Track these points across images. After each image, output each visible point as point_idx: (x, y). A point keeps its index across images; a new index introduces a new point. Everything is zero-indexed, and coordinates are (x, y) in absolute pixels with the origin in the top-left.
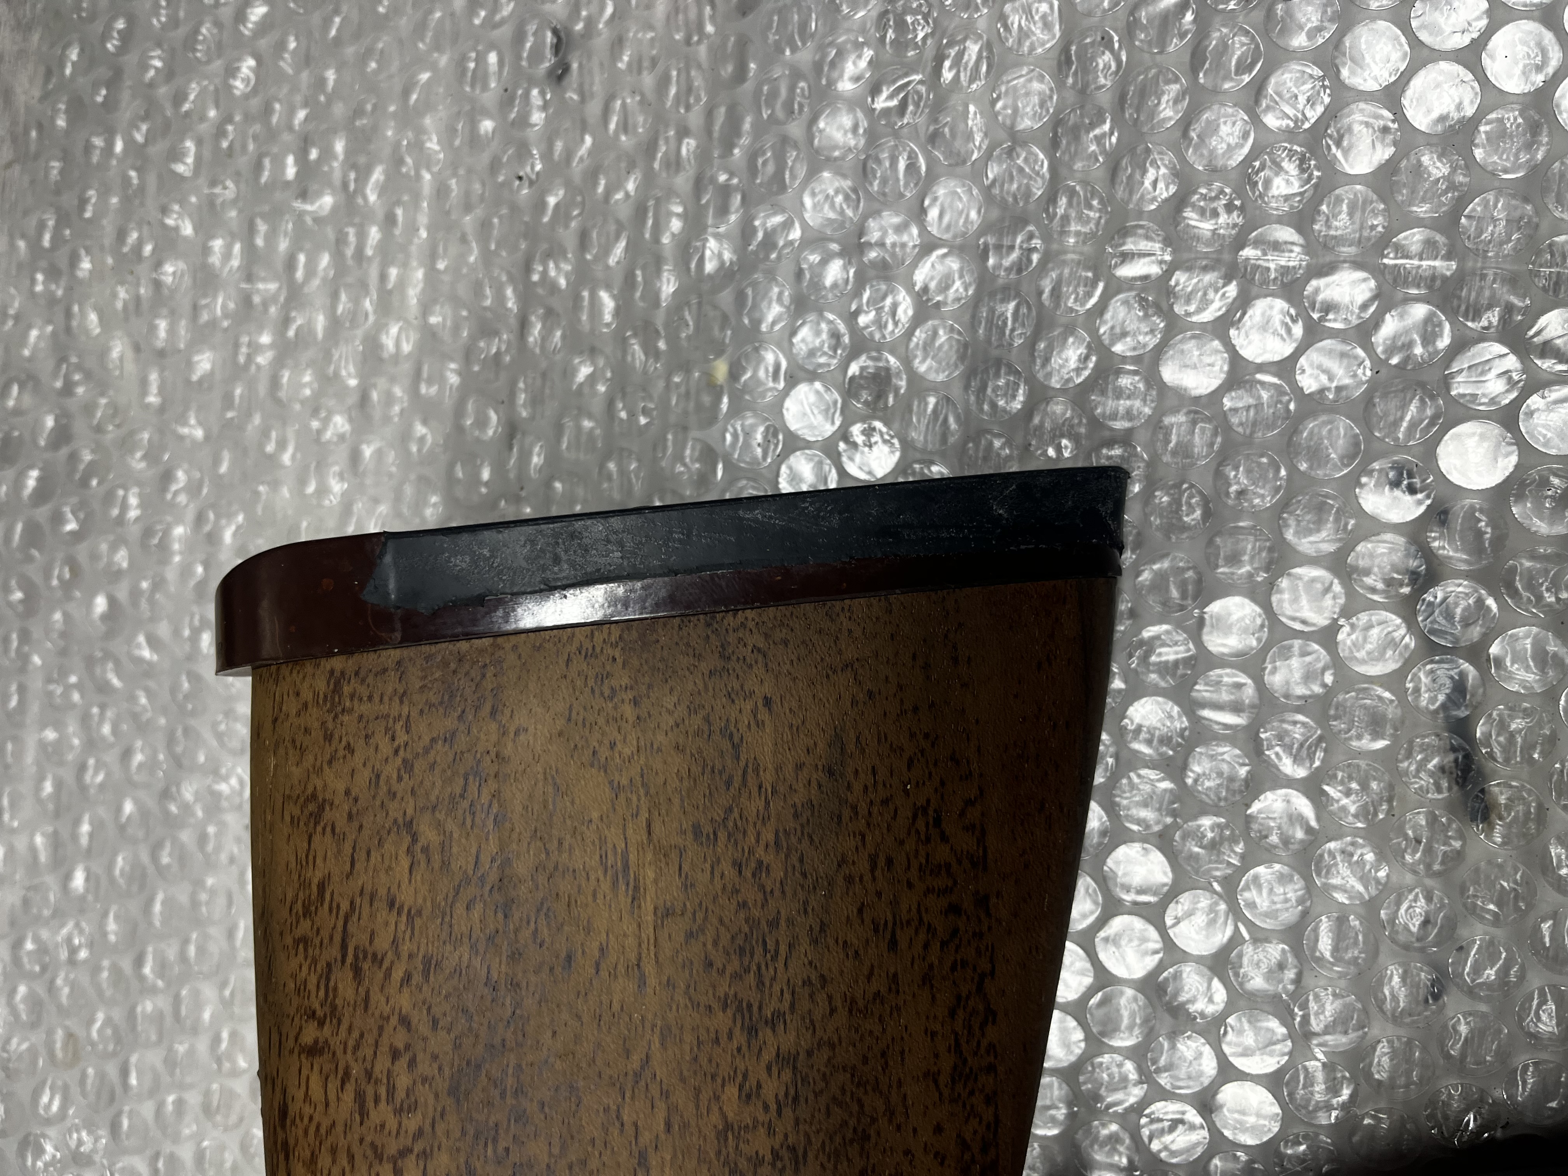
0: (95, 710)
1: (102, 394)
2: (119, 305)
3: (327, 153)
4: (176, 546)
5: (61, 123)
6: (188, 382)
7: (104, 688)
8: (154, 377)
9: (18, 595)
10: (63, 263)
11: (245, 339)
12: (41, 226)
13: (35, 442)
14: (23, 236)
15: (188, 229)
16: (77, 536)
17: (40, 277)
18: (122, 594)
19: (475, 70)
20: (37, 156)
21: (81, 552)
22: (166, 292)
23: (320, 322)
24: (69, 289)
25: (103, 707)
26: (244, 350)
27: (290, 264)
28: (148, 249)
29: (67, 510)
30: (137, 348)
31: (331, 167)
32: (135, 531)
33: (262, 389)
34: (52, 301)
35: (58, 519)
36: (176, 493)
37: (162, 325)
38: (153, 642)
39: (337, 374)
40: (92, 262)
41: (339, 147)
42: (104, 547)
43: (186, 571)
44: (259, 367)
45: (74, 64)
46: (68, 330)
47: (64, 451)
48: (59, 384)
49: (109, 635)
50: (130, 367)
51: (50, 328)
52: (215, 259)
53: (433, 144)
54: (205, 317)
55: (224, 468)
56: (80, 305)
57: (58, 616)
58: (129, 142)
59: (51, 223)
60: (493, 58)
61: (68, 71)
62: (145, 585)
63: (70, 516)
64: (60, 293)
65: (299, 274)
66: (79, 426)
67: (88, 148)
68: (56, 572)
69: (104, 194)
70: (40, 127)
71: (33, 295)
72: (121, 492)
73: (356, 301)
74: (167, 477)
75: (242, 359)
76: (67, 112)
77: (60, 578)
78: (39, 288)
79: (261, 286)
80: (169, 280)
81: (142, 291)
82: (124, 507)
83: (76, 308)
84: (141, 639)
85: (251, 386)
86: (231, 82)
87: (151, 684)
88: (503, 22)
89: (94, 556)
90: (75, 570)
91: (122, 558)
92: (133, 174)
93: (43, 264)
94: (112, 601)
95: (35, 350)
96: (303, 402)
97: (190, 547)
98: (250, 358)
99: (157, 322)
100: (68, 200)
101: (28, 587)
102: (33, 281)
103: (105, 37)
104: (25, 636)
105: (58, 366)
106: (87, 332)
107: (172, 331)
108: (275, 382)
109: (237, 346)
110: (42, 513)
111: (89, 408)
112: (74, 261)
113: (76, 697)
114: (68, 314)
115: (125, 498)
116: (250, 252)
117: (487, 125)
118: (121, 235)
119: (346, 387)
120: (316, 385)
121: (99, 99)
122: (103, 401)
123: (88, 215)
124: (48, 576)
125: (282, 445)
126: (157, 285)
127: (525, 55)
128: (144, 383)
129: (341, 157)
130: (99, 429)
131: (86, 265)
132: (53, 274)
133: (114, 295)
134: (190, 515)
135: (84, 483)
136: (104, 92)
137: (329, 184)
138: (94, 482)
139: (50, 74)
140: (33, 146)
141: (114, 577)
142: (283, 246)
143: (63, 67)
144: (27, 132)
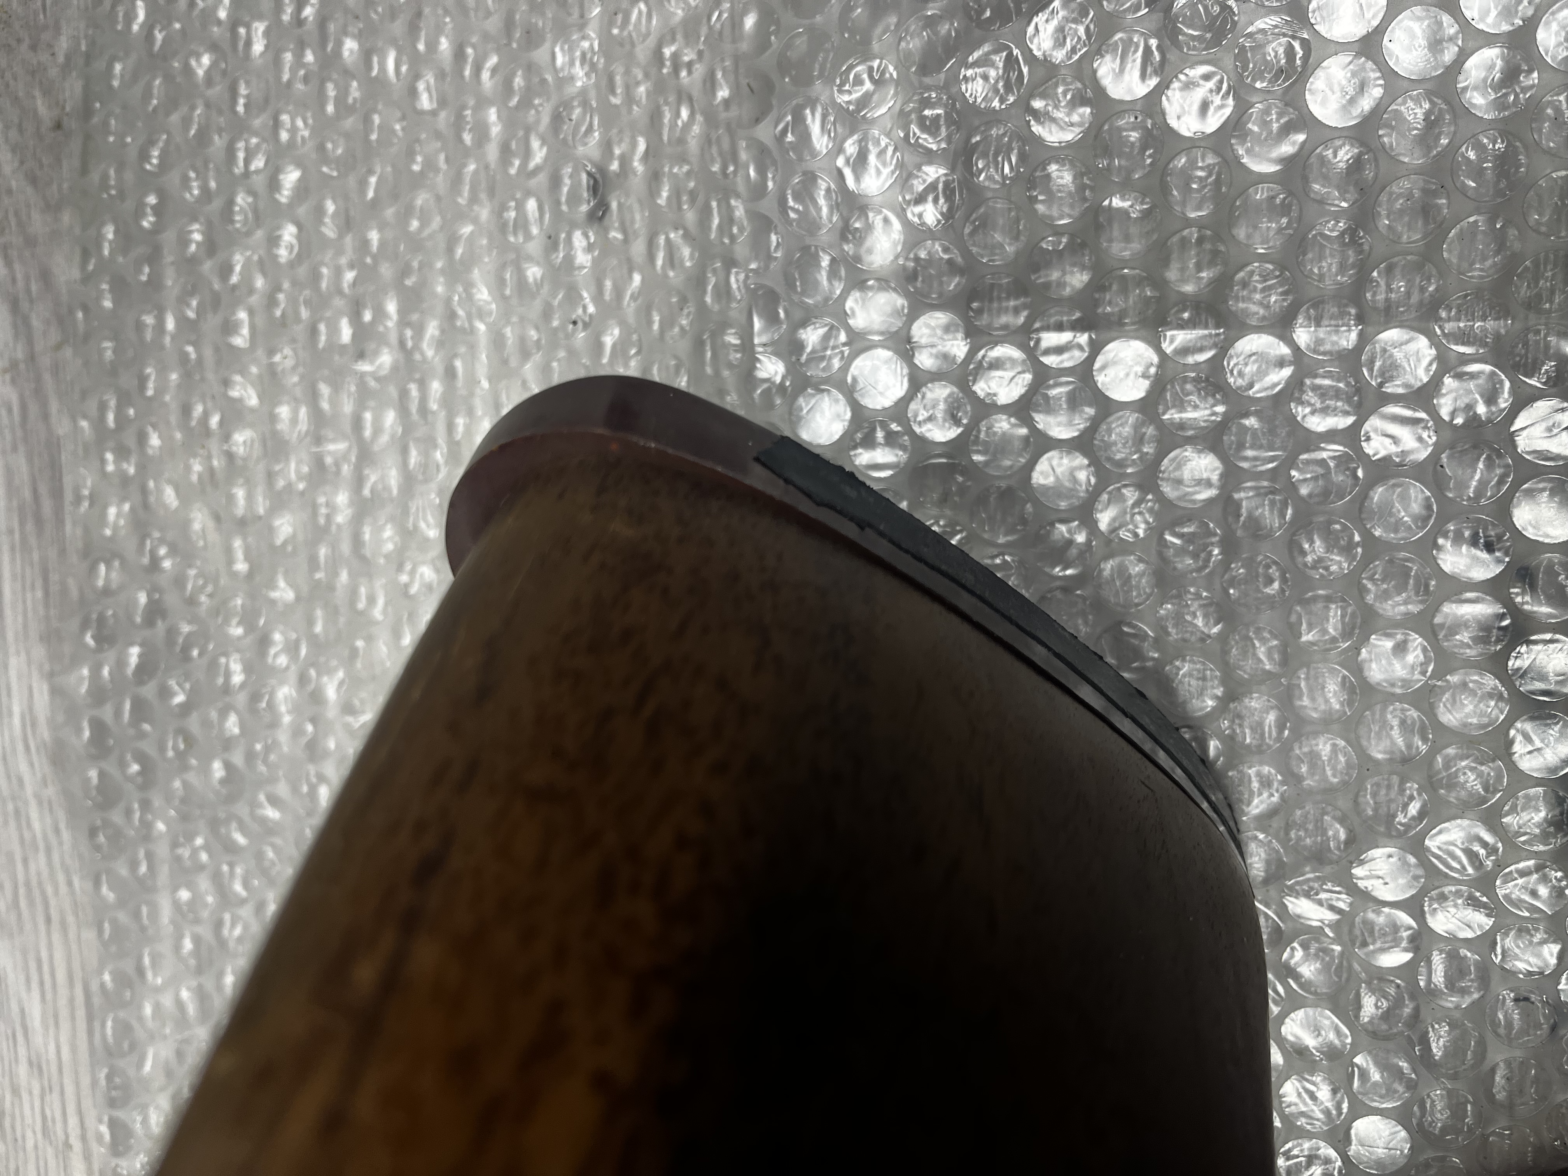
0: (225, 868)
1: (190, 566)
2: (194, 478)
3: (380, 313)
4: (283, 709)
5: (108, 304)
6: (272, 547)
7: (231, 848)
8: (237, 543)
9: (135, 768)
10: (130, 441)
11: (322, 500)
12: (103, 408)
13: (130, 618)
14: (85, 417)
15: (253, 401)
16: (186, 709)
17: (109, 456)
18: (238, 759)
19: (515, 219)
20: (87, 337)
21: (193, 723)
22: (240, 462)
23: (394, 479)
24: (142, 468)
25: (231, 865)
26: (323, 511)
27: (357, 423)
28: (214, 421)
29: (172, 683)
30: (217, 518)
31: (386, 327)
32: (241, 699)
33: (346, 547)
34: (125, 480)
35: (165, 693)
36: (276, 655)
37: (240, 493)
38: (274, 801)
39: (416, 527)
40: (160, 437)
41: (392, 307)
42: (214, 715)
43: (297, 731)
44: (339, 526)
45: (110, 242)
46: (146, 506)
47: (161, 626)
48: (146, 560)
49: (231, 799)
50: (213, 537)
51: (127, 507)
52: (283, 426)
53: (483, 294)
54: (281, 483)
55: (318, 628)
56: (155, 481)
57: (177, 784)
58: (182, 320)
59: (113, 403)
60: (531, 205)
61: (106, 252)
62: (258, 747)
63: (176, 688)
64: (132, 470)
65: (368, 433)
66: (171, 600)
67: (140, 327)
68: (170, 744)
69: (162, 371)
70: (86, 309)
71: (104, 474)
72: (223, 660)
73: (426, 454)
74: (264, 642)
75: (322, 521)
76: (111, 291)
77: (175, 748)
78: (110, 468)
79: (331, 447)
80: (241, 451)
81: (215, 463)
82: (228, 674)
83: (151, 484)
84: (262, 797)
85: (334, 547)
86: (275, 251)
87: (278, 841)
88: (538, 169)
89: (206, 724)
90: (189, 740)
91: (232, 725)
92: (190, 349)
93: (111, 444)
94: (228, 766)
95: (116, 528)
96: (387, 557)
97: (296, 709)
98: (329, 517)
99: (235, 491)
100: (127, 380)
101: (141, 758)
102: (103, 461)
103: (139, 213)
104: (146, 805)
105: (142, 544)
106: (165, 507)
107: (250, 497)
108: (357, 542)
109: (315, 507)
110: (149, 691)
111: (179, 581)
112: (142, 439)
113: (204, 857)
114: (144, 491)
115: (227, 665)
116: (317, 414)
117: (533, 272)
118: (186, 410)
119: (427, 540)
120: (397, 539)
121: (144, 278)
122: (192, 572)
123: (150, 393)
124: (162, 749)
125: (371, 600)
126: (230, 456)
127: (563, 199)
128: (229, 551)
129: (395, 317)
130: (192, 601)
131: (155, 441)
132: (122, 453)
133: (188, 469)
134: (293, 675)
135: (186, 657)
136: (147, 270)
137: (387, 344)
138: (195, 653)
139: (86, 255)
140: (81, 327)
141: (228, 744)
142: (348, 408)
143: (99, 247)
144: (71, 312)
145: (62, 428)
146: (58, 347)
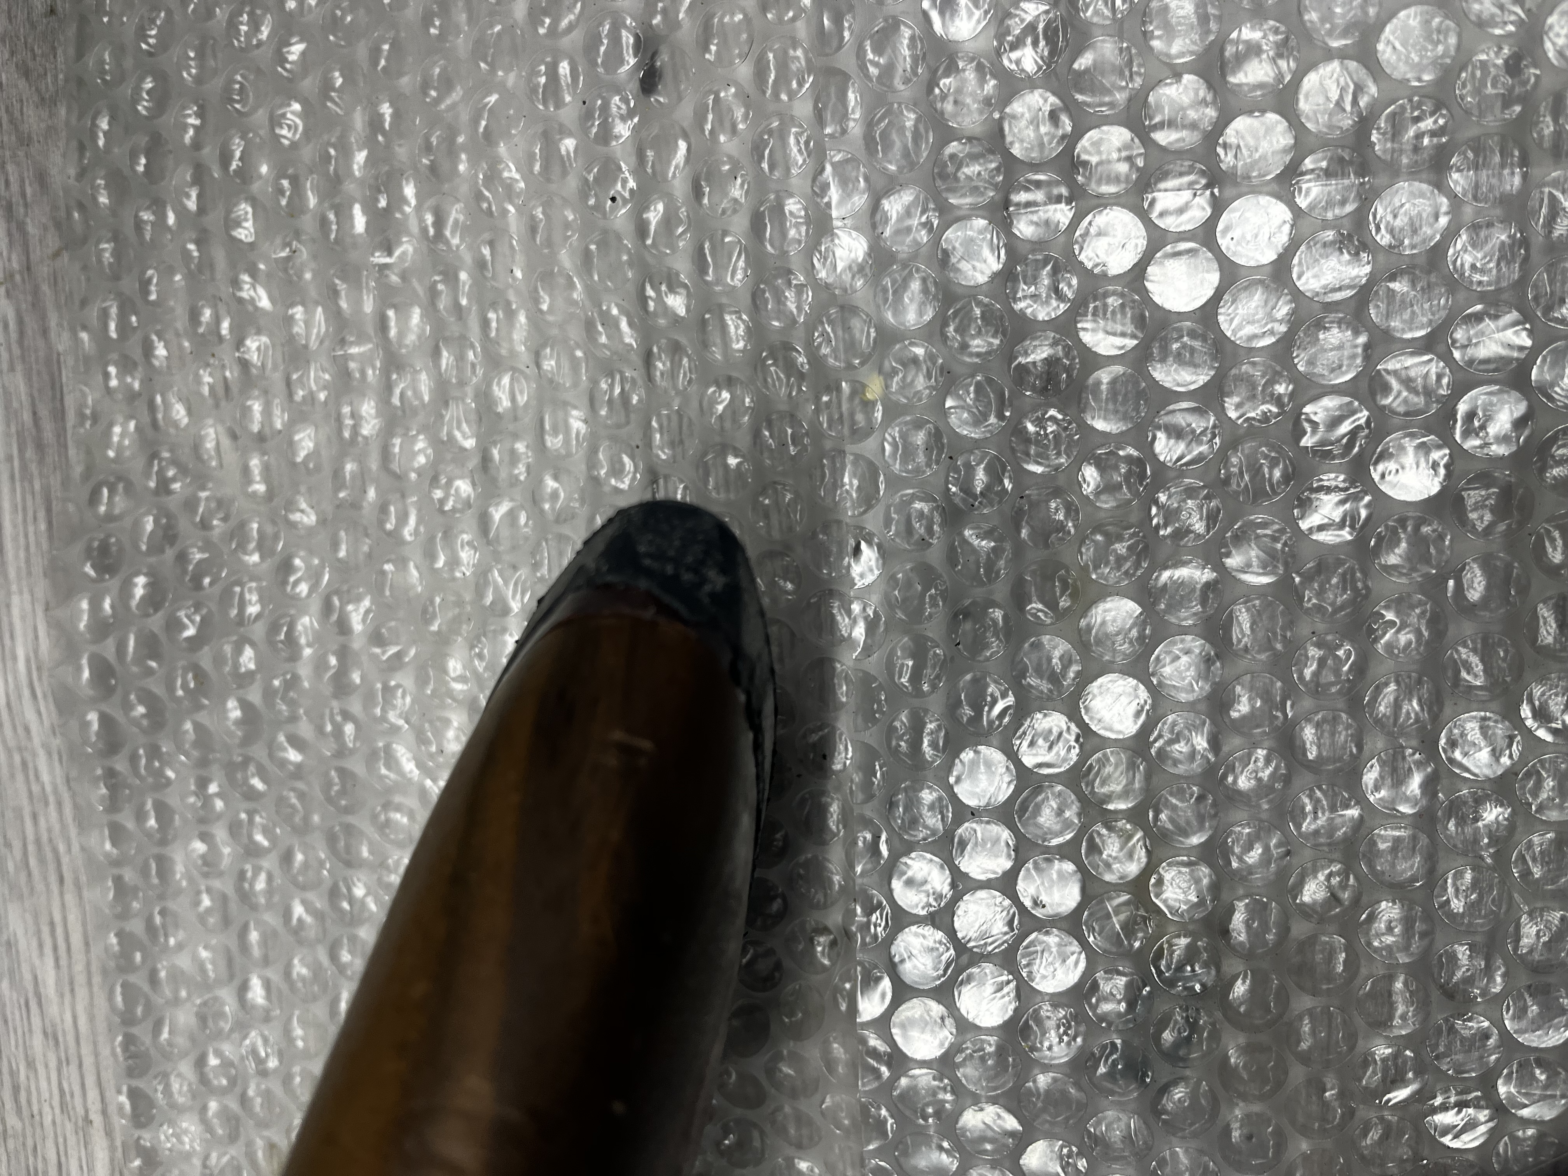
0: (244, 817)
1: (203, 488)
2: (206, 390)
3: (397, 199)
4: (303, 641)
5: (103, 200)
6: (293, 464)
7: (248, 795)
8: (255, 463)
9: (141, 710)
10: (137, 354)
11: (346, 410)
12: (104, 315)
13: (137, 547)
14: (85, 328)
15: (265, 303)
16: (197, 643)
17: (112, 370)
18: (255, 696)
19: (546, 84)
20: (85, 240)
21: (205, 658)
22: (254, 371)
23: (425, 385)
24: (147, 381)
25: (251, 814)
26: (347, 422)
27: (381, 323)
28: (225, 325)
29: (182, 614)
30: (232, 434)
31: (404, 213)
32: (259, 631)
33: (374, 462)
34: (130, 396)
35: (174, 625)
36: (296, 583)
37: (256, 406)
38: (296, 742)
39: (451, 437)
40: (166, 347)
41: (410, 191)
42: (228, 649)
43: (320, 664)
44: (365, 438)
45: (105, 133)
46: (155, 424)
47: (170, 553)
48: (152, 484)
49: (247, 741)
50: (229, 455)
51: (132, 425)
52: (299, 329)
53: (511, 173)
54: (300, 394)
55: (343, 552)
56: (163, 396)
57: (188, 726)
58: (182, 212)
59: (114, 311)
60: (564, 68)
61: (101, 142)
62: (276, 683)
63: (186, 620)
64: (137, 385)
65: (393, 332)
66: (183, 525)
67: (139, 225)
68: (179, 682)
69: (167, 272)
70: (81, 207)
71: (108, 390)
72: (238, 589)
73: (460, 355)
74: (285, 566)
75: (347, 433)
76: (108, 187)
77: (185, 686)
78: (114, 383)
79: (354, 350)
80: (254, 358)
81: (228, 373)
82: (243, 604)
83: (159, 399)
84: (281, 738)
85: (361, 462)
86: (278, 131)
87: (301, 785)
88: (571, 28)
89: (219, 660)
90: (200, 676)
91: (248, 659)
92: (192, 246)
93: (115, 356)
94: (245, 705)
95: (120, 449)
96: (419, 471)
97: (317, 640)
98: (354, 429)
99: (249, 403)
100: (129, 285)
101: (150, 700)
102: (107, 376)
103: (136, 99)
104: (153, 752)
105: (150, 464)
106: (176, 424)
107: (266, 410)
108: (386, 453)
109: (339, 419)
110: (156, 622)
111: (191, 504)
112: (148, 350)
113: (219, 805)
114: (152, 406)
115: (242, 595)
116: (335, 316)
117: (569, 144)
118: (194, 316)
119: (463, 449)
120: (430, 451)
121: (140, 169)
122: (203, 494)
123: (153, 297)
124: (171, 688)
125: (402, 519)
126: (244, 364)
127: (599, 61)
128: (246, 471)
129: (414, 201)
130: (205, 525)
131: (161, 351)
132: (127, 366)
133: (198, 381)
134: (315, 605)
135: (197, 585)
136: (143, 161)
137: (407, 232)
138: (207, 581)
139: (82, 148)
140: (79, 229)
141: (244, 679)
142: (368, 306)
143: (95, 138)
144: (69, 215)
145: (62, 343)
146: (57, 255)
